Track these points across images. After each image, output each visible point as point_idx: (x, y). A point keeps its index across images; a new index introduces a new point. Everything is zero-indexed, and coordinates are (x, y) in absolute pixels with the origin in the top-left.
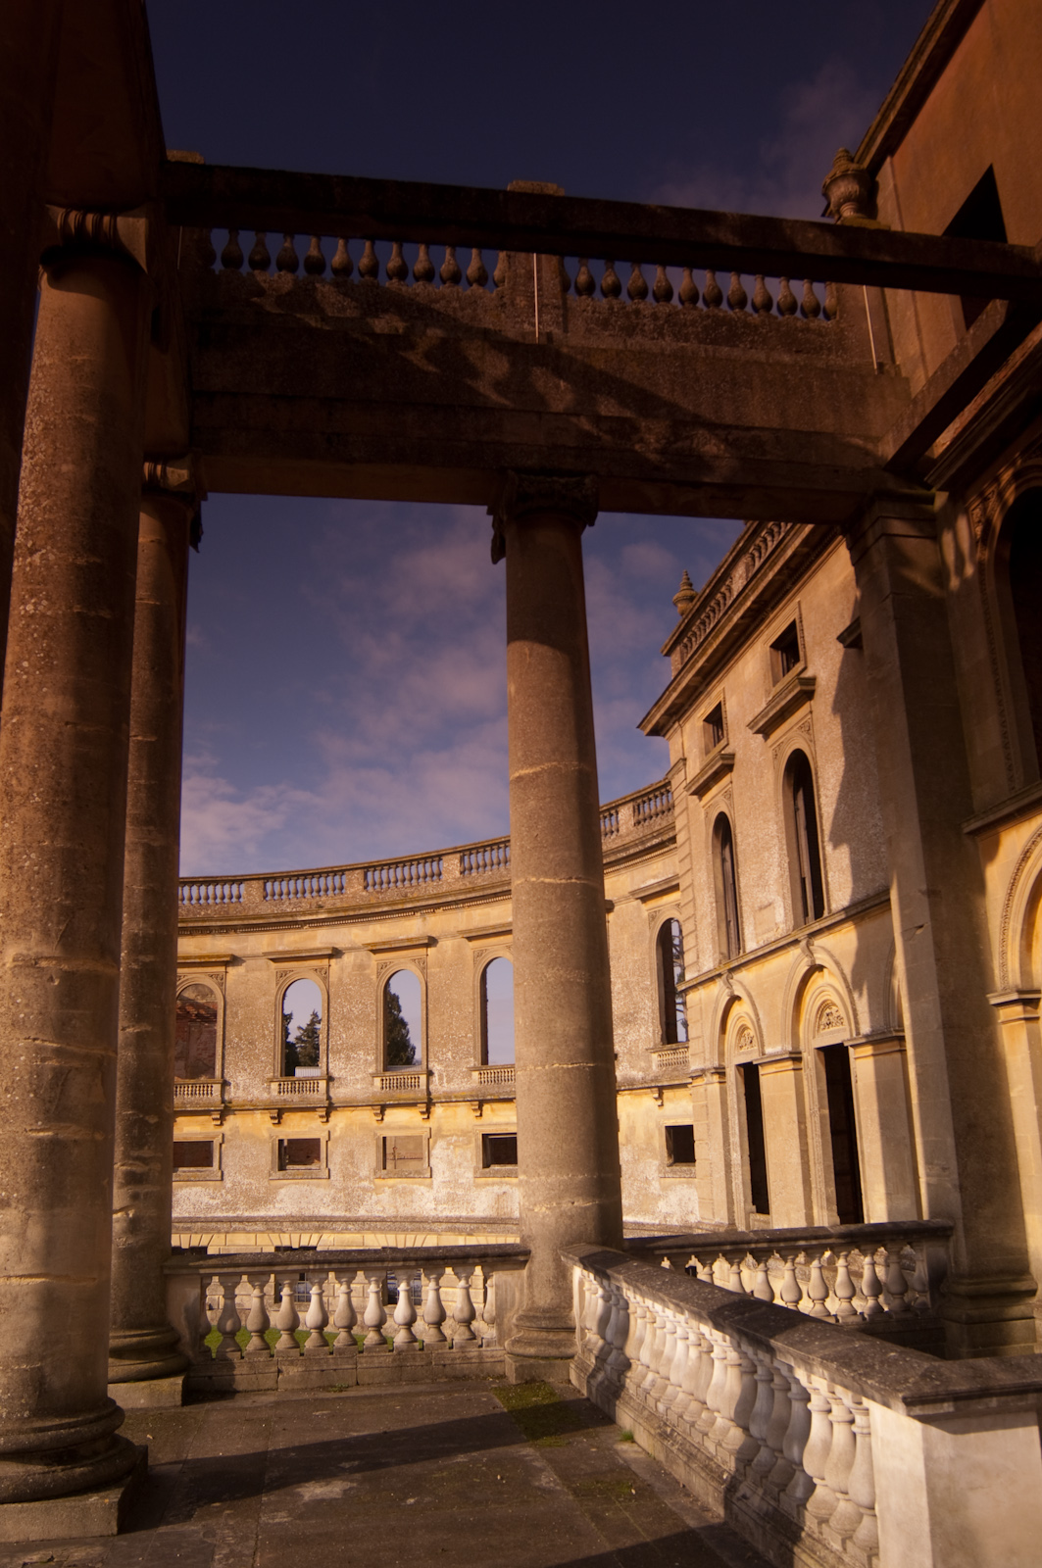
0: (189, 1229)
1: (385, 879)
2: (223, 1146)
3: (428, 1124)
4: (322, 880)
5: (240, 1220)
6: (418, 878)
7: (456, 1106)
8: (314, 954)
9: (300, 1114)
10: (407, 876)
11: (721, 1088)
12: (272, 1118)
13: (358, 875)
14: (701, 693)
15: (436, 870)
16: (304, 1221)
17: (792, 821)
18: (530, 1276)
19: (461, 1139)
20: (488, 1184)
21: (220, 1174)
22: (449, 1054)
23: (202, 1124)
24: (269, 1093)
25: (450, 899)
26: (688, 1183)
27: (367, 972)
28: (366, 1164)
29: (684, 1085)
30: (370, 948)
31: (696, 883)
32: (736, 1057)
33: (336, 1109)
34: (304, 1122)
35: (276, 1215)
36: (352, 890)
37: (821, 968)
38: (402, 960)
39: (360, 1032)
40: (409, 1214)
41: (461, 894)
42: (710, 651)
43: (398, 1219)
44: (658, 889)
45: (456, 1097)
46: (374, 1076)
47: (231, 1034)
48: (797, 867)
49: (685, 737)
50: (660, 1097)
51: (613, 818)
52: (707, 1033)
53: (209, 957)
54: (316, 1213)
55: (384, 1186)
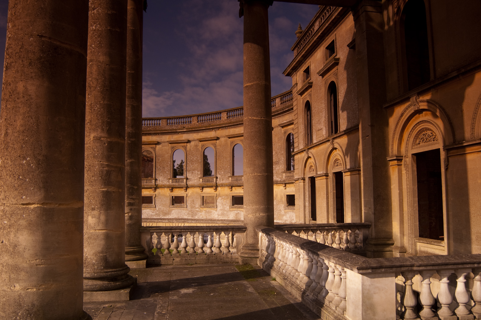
0: (146, 221)
1: (204, 119)
2: (156, 198)
3: (216, 193)
4: (185, 119)
5: (161, 219)
6: (214, 119)
7: (224, 188)
8: (182, 142)
9: (178, 189)
10: (210, 119)
11: (304, 184)
12: (170, 190)
13: (195, 118)
14: (303, 63)
15: (219, 117)
16: (179, 220)
17: (330, 104)
18: (246, 235)
19: (226, 197)
20: (233, 210)
21: (155, 206)
22: (223, 172)
23: (149, 191)
24: (169, 183)
25: (223, 126)
26: (292, 211)
27: (198, 147)
28: (198, 204)
29: (293, 183)
30: (199, 140)
31: (299, 122)
32: (308, 175)
33: (189, 188)
34: (179, 191)
35: (171, 218)
36: (194, 122)
37: (336, 149)
38: (209, 144)
39: (196, 165)
40: (210, 218)
41: (227, 124)
42: (306, 49)
43: (207, 220)
44: (287, 124)
45: (224, 185)
46: (200, 178)
47: (158, 165)
48: (330, 118)
49: (297, 77)
50: (285, 186)
51: (274, 102)
52: (300, 168)
53: (151, 142)
54: (183, 217)
55: (203, 210)
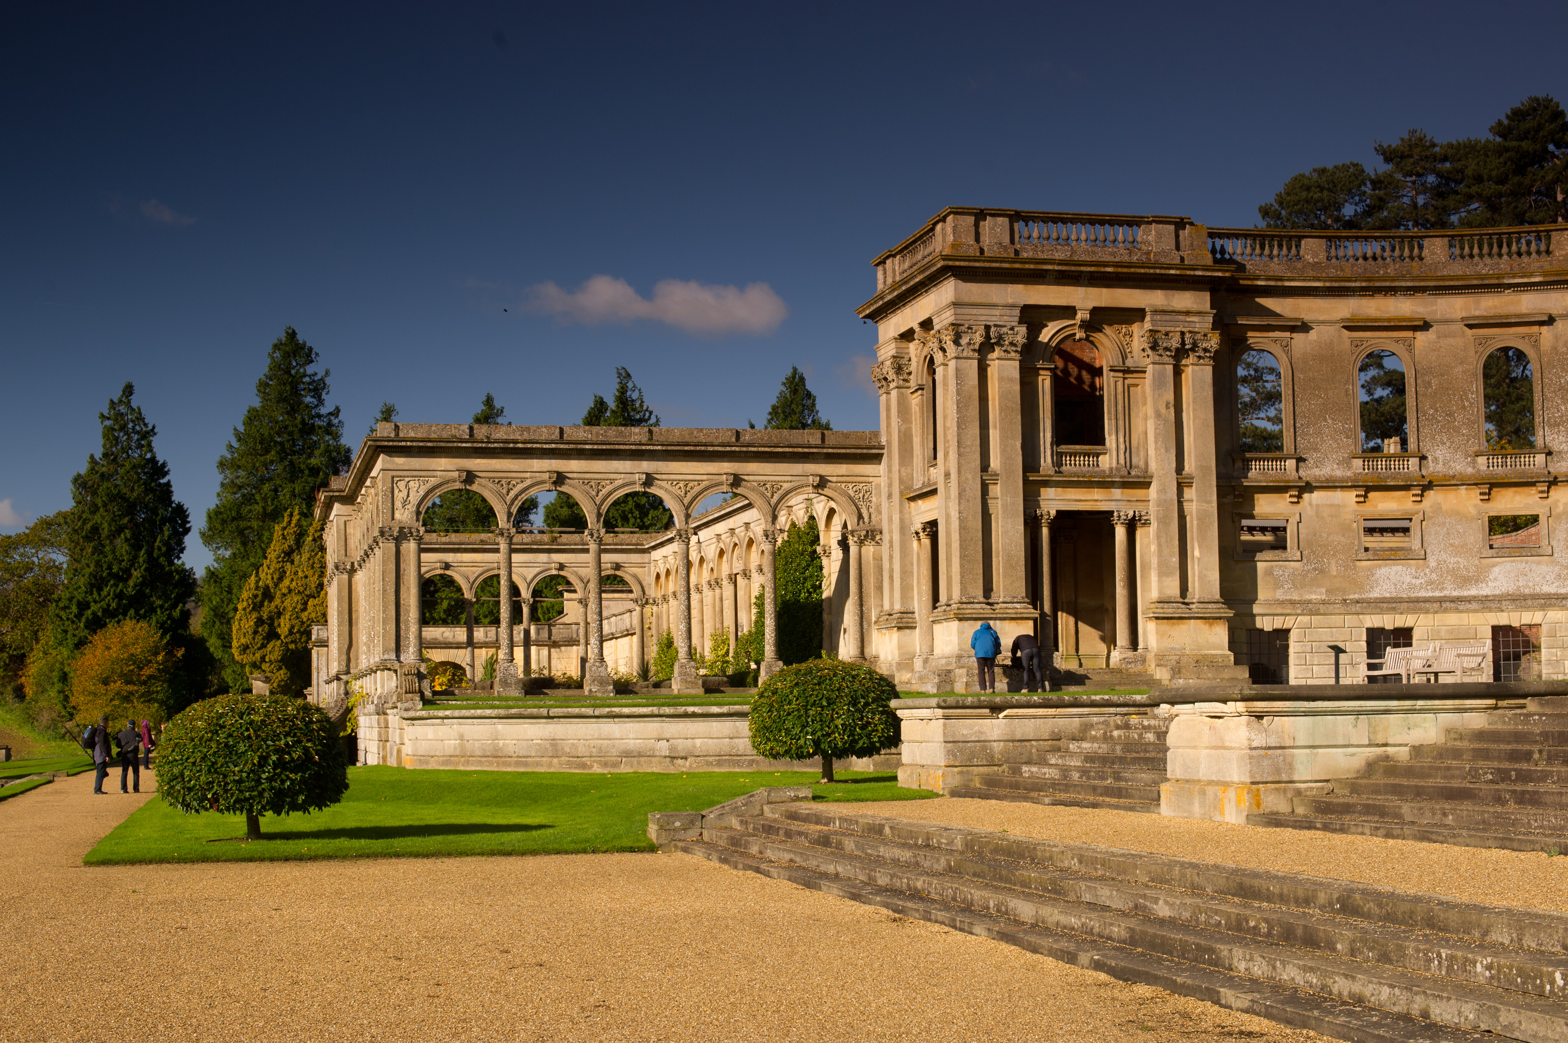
0: (1394, 609)
2: (1424, 522)
5: (1449, 599)
8: (1522, 320)
9: (1513, 489)
12: (1480, 494)
16: (1523, 599)
21: (1423, 552)
23: (1400, 500)
24: (1476, 467)
33: (1556, 483)
34: (1518, 498)
35: (1490, 593)
53: (1399, 320)
